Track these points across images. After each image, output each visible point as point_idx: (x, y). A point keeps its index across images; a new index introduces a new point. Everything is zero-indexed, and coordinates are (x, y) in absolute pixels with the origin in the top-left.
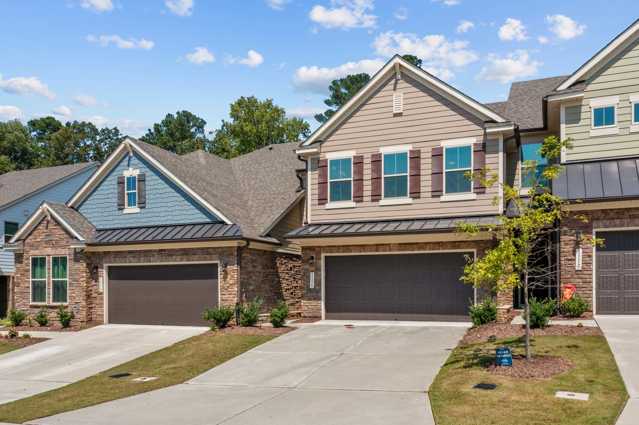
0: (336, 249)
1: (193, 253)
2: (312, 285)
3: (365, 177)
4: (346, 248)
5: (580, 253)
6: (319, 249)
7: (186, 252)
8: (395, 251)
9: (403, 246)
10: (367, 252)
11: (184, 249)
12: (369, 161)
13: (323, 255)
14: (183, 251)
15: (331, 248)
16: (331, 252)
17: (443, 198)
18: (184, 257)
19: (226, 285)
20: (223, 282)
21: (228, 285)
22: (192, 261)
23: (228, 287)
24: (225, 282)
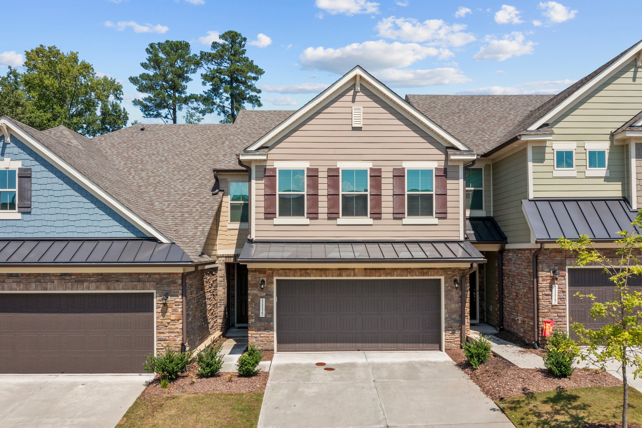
0: (292, 272)
1: (115, 279)
2: (262, 314)
3: (320, 192)
4: (304, 271)
5: (556, 289)
6: (271, 272)
7: (104, 278)
8: (359, 276)
9: (368, 271)
10: (329, 276)
11: (102, 274)
12: (325, 175)
13: (275, 278)
14: (100, 277)
15: (287, 271)
16: (286, 276)
17: (405, 221)
18: (103, 285)
19: (166, 321)
20: (161, 318)
21: (169, 321)
22: (115, 289)
23: (168, 323)
24: (164, 317)
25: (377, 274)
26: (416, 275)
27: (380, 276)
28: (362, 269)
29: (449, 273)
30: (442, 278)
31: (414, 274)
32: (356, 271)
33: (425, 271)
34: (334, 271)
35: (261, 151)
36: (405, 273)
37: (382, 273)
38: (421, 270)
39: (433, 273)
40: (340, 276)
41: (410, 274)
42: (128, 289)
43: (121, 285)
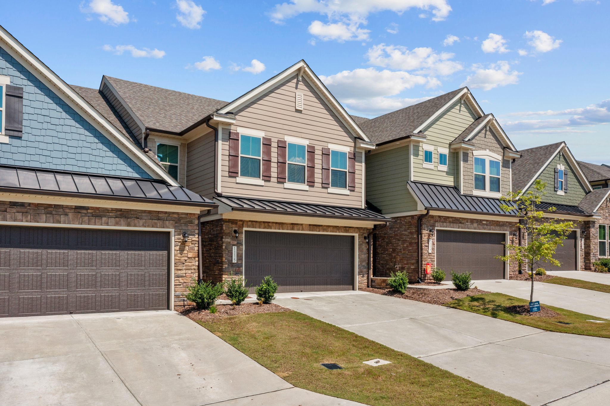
0: (258, 224)
2: (235, 260)
3: (272, 160)
4: (267, 224)
6: (241, 223)
8: (306, 230)
9: (312, 227)
12: (276, 145)
13: (244, 229)
15: (254, 223)
16: (253, 227)
17: (329, 190)
18: (122, 221)
19: (183, 258)
20: (179, 255)
21: (186, 258)
22: (135, 226)
23: (186, 260)
24: (181, 254)
25: (317, 230)
26: (342, 232)
27: (319, 231)
28: (308, 224)
29: (361, 231)
30: (356, 235)
31: (341, 231)
32: (304, 226)
33: (347, 229)
34: (288, 225)
35: (230, 116)
36: (335, 229)
37: (321, 229)
38: (344, 228)
39: (352, 231)
40: (293, 229)
41: (338, 230)
42: (148, 226)
43: (141, 222)
